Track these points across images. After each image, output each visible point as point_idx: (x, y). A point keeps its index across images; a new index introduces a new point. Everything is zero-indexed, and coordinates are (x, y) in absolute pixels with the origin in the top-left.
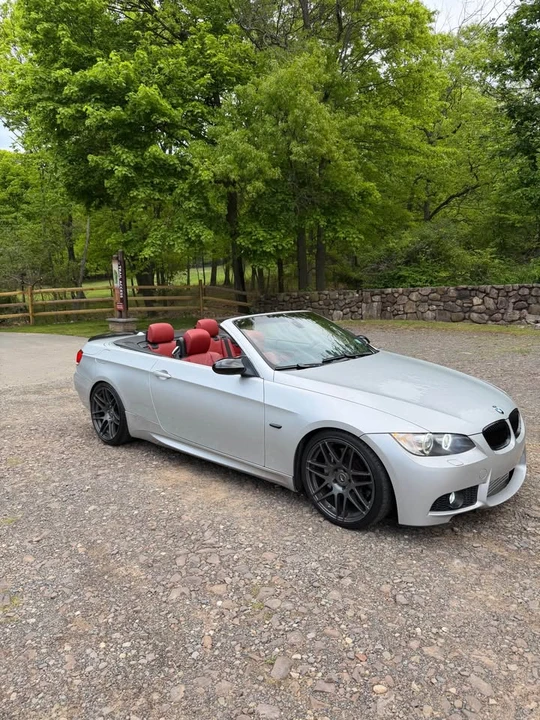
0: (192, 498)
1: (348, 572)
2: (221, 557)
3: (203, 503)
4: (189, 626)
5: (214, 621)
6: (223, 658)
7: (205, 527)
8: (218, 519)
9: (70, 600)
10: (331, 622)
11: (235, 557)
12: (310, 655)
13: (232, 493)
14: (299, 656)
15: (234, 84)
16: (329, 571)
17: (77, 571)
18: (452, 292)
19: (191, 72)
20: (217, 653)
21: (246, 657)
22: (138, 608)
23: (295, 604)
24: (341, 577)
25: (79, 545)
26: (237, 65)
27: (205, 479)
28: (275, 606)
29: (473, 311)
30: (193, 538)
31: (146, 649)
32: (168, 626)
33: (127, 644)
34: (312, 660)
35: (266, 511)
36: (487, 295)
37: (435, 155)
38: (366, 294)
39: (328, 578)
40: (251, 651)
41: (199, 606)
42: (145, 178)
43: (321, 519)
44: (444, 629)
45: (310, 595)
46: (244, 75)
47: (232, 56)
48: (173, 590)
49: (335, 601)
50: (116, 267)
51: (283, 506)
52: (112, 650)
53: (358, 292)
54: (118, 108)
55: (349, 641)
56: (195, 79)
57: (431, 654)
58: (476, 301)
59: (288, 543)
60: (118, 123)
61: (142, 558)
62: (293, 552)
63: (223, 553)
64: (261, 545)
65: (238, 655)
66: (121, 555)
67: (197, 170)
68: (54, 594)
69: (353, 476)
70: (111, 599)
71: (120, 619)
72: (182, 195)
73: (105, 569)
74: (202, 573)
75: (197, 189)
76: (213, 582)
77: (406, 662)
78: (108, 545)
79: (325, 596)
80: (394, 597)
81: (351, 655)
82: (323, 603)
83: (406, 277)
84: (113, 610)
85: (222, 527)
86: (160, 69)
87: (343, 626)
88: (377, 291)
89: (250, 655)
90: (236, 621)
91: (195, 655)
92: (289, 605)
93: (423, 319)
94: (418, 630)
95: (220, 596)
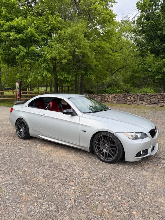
0: (55, 155)
1: (113, 176)
2: (70, 173)
3: (59, 157)
4: (65, 196)
5: (73, 194)
6: (79, 206)
7: (62, 164)
8: (65, 161)
9: (20, 190)
10: (112, 192)
11: (75, 173)
12: (108, 203)
13: (68, 153)
14: (105, 204)
15: (57, 30)
16: (106, 176)
17: (20, 180)
18: (121, 95)
19: (44, 26)
20: (77, 204)
21: (87, 205)
22: (45, 191)
23: (99, 187)
24: (111, 178)
25: (19, 171)
26: (59, 25)
27: (57, 149)
28: (92, 188)
29: (128, 101)
30: (58, 167)
31: (51, 205)
32: (57, 196)
33: (44, 203)
34: (109, 205)
35: (80, 159)
36: (132, 96)
37: (116, 56)
38: (96, 95)
39: (107, 179)
40: (88, 203)
41: (66, 189)
42: (29, 56)
43: (99, 160)
44: (148, 192)
45: (103, 184)
46: (60, 28)
47: (57, 22)
48: (56, 184)
49: (111, 186)
50: (17, 84)
51: (86, 157)
52: (39, 206)
53: (94, 95)
54: (21, 34)
55: (120, 198)
56: (45, 28)
57: (147, 201)
58: (128, 98)
59: (90, 168)
60: (21, 39)
61: (43, 175)
62: (93, 171)
63: (70, 172)
64: (82, 169)
65: (84, 205)
66: (35, 174)
67: (46, 55)
68: (14, 188)
69: (110, 146)
70: (35, 188)
71: (39, 195)
72: (41, 63)
73: (30, 178)
74: (65, 179)
75: (46, 61)
76: (69, 181)
77: (140, 204)
78: (29, 171)
79: (107, 184)
80: (130, 183)
81: (122, 202)
82: (108, 186)
83: (107, 91)
84: (36, 192)
85: (67, 164)
86: (35, 24)
87: (116, 193)
88: (99, 95)
89: (88, 205)
90: (80, 194)
91: (69, 206)
92: (97, 188)
93: (113, 103)
94: (140, 193)
95: (73, 186)
